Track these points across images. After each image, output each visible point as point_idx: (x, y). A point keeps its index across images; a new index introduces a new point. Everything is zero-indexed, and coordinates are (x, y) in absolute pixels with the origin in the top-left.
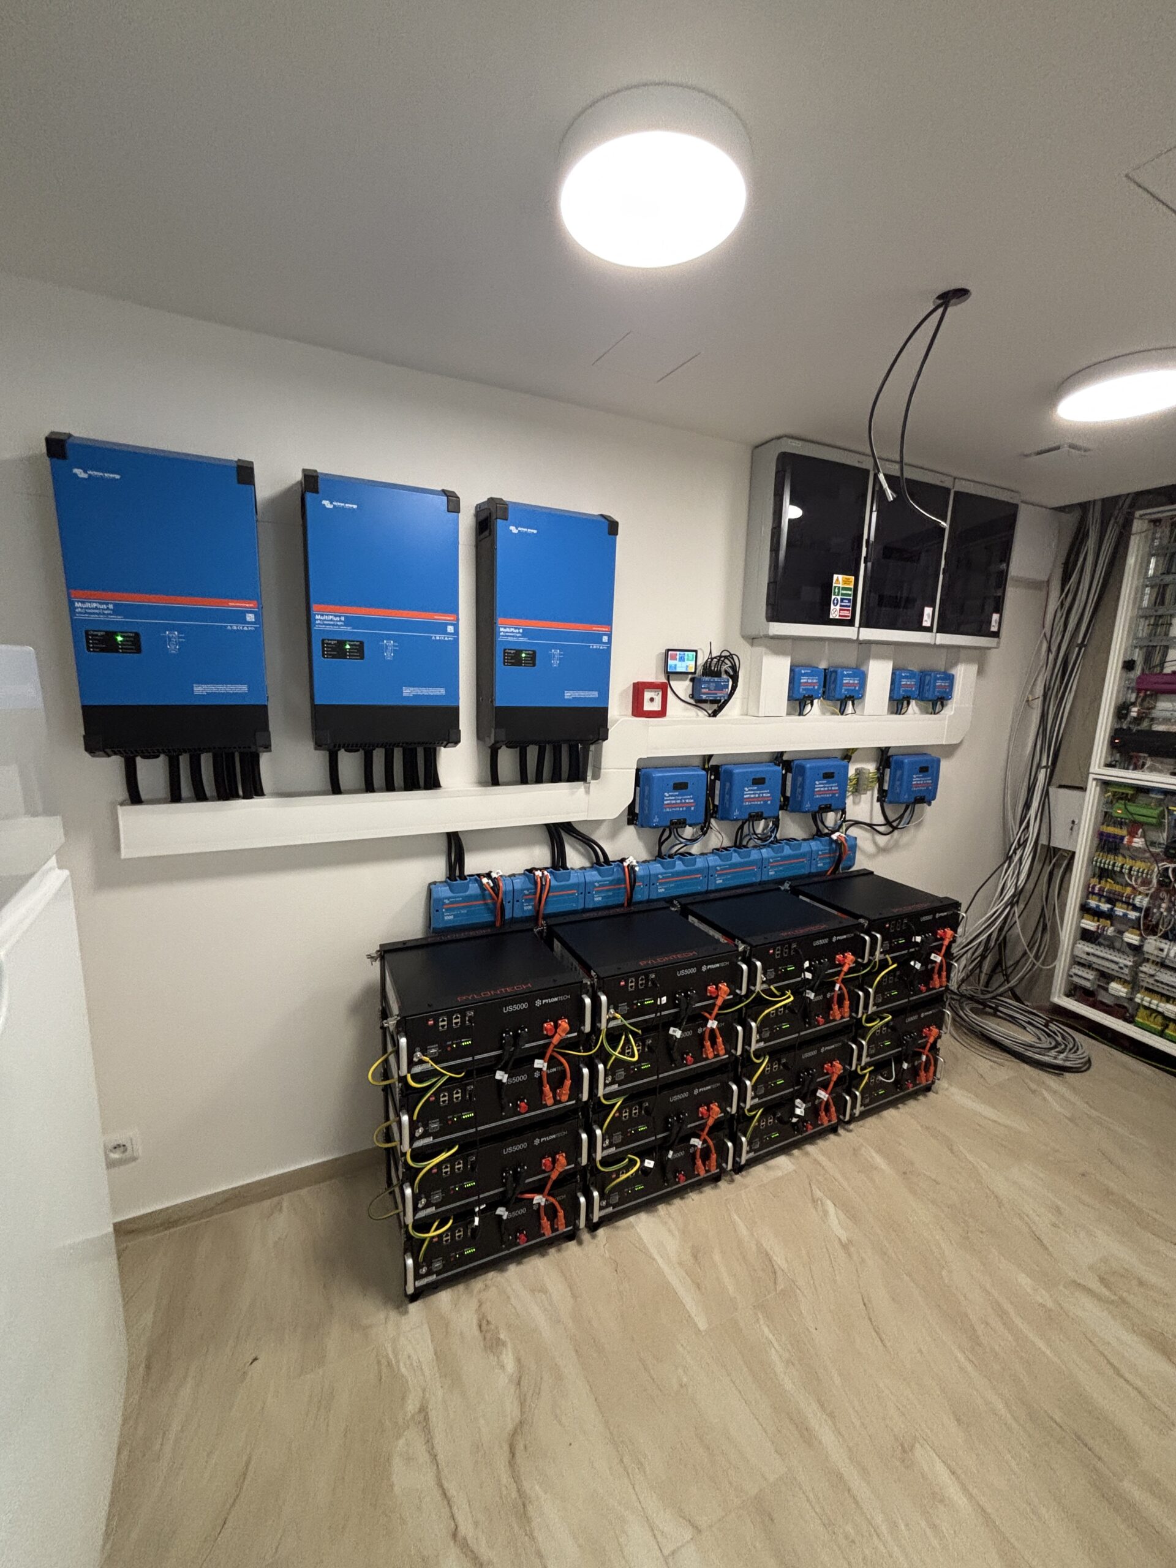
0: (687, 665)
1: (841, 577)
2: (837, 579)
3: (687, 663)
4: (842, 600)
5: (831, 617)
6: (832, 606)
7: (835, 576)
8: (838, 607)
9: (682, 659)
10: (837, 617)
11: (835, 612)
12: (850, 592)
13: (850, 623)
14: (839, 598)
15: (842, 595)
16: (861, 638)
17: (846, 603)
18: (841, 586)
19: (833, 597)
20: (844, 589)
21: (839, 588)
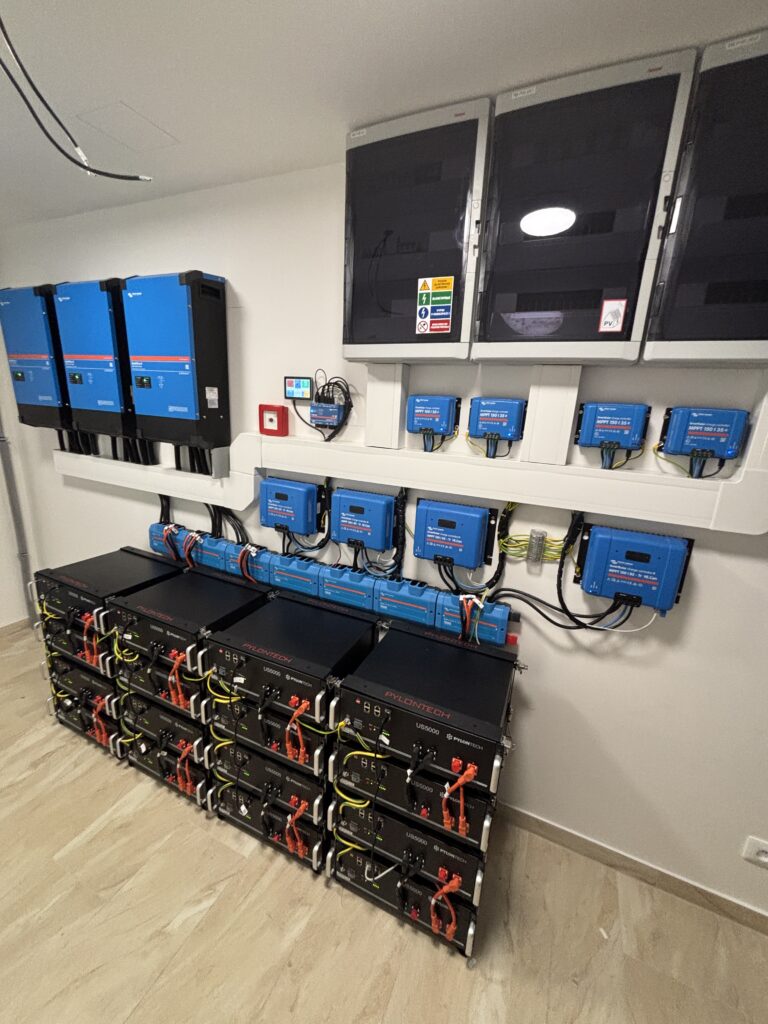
0: (304, 391)
1: (430, 281)
2: (425, 284)
3: (302, 389)
4: (434, 310)
5: (417, 332)
6: (419, 320)
7: (421, 281)
8: (428, 319)
9: (298, 386)
10: (428, 332)
11: (423, 326)
12: (448, 298)
13: (453, 336)
14: (429, 307)
15: (433, 302)
16: (474, 356)
17: (441, 312)
18: (430, 291)
19: (419, 308)
20: (435, 295)
21: (428, 295)
